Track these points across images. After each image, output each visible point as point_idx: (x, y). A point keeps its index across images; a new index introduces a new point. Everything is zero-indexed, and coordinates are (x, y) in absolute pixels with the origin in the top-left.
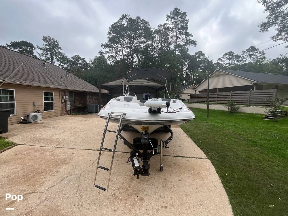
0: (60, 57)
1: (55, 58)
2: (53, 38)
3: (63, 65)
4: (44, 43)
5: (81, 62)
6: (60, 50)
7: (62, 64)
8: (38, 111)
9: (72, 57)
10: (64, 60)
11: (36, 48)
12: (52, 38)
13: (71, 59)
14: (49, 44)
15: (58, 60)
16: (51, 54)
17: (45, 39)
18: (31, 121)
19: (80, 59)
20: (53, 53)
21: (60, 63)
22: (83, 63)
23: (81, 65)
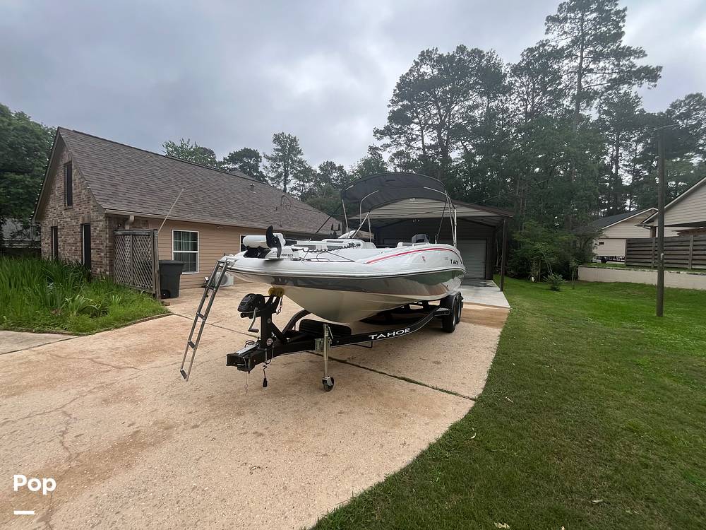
0: (299, 169)
1: (291, 173)
2: (289, 135)
3: (303, 185)
4: (275, 146)
5: (336, 175)
6: (299, 156)
7: (302, 183)
9: (320, 167)
10: (306, 173)
11: (263, 158)
12: (287, 136)
13: (319, 171)
14: (282, 147)
15: (296, 176)
16: (285, 167)
17: (277, 139)
19: (335, 169)
20: (288, 163)
21: (298, 182)
22: (341, 175)
23: (336, 180)
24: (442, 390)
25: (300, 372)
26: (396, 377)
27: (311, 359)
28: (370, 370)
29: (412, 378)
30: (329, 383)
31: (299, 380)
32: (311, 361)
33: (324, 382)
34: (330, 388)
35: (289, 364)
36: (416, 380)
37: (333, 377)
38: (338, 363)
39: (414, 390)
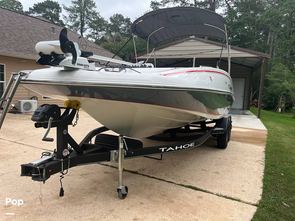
0: (93, 19)
1: (87, 23)
3: (97, 34)
5: (123, 25)
6: (93, 9)
7: (96, 32)
8: (33, 97)
9: (111, 19)
10: (99, 24)
11: (63, 9)
13: (110, 22)
15: (91, 26)
16: (81, 17)
18: (22, 110)
19: (123, 20)
20: (84, 14)
21: (93, 31)
22: (128, 26)
23: (124, 30)
24: (225, 197)
25: (96, 182)
26: (183, 186)
27: (106, 170)
28: (159, 179)
29: (198, 187)
30: (124, 191)
31: (95, 188)
32: (106, 173)
33: (119, 190)
34: (124, 196)
35: (85, 175)
36: (201, 188)
37: (128, 186)
38: (131, 174)
39: (201, 197)
